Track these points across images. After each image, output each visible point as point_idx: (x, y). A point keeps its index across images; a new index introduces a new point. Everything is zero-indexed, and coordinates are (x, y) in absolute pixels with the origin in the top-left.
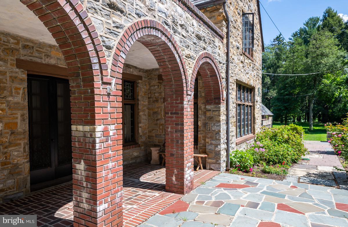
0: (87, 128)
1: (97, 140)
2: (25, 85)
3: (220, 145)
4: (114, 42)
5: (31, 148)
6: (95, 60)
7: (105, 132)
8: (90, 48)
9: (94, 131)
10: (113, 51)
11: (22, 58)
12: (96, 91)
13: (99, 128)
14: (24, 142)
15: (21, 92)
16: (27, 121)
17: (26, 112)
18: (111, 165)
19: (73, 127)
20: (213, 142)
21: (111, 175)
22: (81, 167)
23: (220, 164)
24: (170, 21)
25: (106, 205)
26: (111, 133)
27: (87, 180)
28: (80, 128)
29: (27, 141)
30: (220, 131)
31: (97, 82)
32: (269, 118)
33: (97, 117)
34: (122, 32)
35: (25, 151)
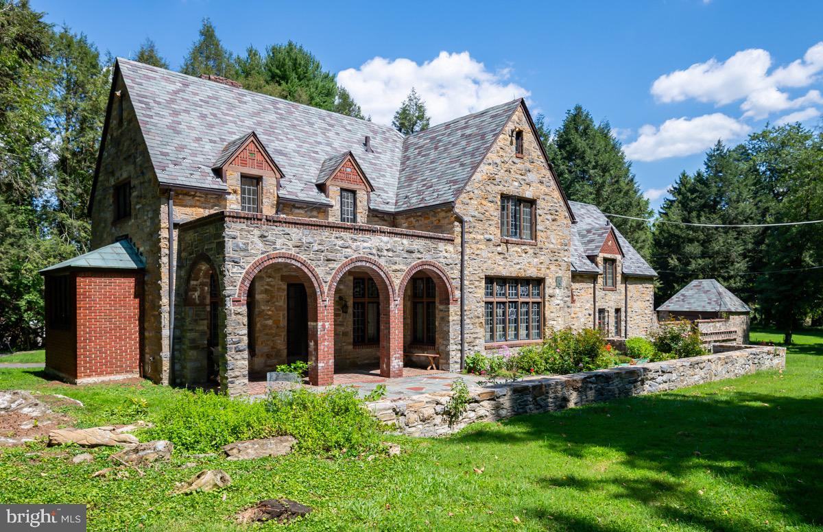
0: (315, 324)
1: (319, 330)
2: (286, 293)
3: (449, 345)
4: (329, 278)
5: (288, 339)
6: (318, 290)
7: (324, 326)
8: (316, 285)
9: (317, 325)
10: (328, 284)
11: (284, 274)
12: (319, 305)
13: (320, 324)
14: (284, 334)
15: (283, 298)
16: (286, 319)
17: (286, 312)
18: (326, 343)
19: (309, 323)
20: (445, 342)
21: (326, 349)
22: (312, 344)
23: (449, 364)
24: (374, 251)
25: (323, 365)
26: (327, 327)
27: (315, 350)
28: (312, 323)
29: (285, 333)
30: (449, 331)
31: (319, 301)
32: (729, 318)
33: (319, 318)
34: (334, 271)
35: (284, 341)
